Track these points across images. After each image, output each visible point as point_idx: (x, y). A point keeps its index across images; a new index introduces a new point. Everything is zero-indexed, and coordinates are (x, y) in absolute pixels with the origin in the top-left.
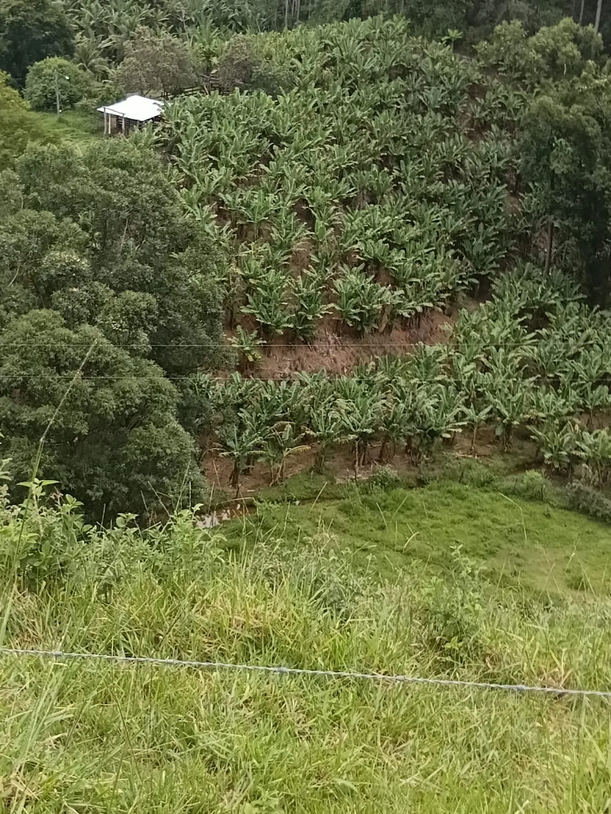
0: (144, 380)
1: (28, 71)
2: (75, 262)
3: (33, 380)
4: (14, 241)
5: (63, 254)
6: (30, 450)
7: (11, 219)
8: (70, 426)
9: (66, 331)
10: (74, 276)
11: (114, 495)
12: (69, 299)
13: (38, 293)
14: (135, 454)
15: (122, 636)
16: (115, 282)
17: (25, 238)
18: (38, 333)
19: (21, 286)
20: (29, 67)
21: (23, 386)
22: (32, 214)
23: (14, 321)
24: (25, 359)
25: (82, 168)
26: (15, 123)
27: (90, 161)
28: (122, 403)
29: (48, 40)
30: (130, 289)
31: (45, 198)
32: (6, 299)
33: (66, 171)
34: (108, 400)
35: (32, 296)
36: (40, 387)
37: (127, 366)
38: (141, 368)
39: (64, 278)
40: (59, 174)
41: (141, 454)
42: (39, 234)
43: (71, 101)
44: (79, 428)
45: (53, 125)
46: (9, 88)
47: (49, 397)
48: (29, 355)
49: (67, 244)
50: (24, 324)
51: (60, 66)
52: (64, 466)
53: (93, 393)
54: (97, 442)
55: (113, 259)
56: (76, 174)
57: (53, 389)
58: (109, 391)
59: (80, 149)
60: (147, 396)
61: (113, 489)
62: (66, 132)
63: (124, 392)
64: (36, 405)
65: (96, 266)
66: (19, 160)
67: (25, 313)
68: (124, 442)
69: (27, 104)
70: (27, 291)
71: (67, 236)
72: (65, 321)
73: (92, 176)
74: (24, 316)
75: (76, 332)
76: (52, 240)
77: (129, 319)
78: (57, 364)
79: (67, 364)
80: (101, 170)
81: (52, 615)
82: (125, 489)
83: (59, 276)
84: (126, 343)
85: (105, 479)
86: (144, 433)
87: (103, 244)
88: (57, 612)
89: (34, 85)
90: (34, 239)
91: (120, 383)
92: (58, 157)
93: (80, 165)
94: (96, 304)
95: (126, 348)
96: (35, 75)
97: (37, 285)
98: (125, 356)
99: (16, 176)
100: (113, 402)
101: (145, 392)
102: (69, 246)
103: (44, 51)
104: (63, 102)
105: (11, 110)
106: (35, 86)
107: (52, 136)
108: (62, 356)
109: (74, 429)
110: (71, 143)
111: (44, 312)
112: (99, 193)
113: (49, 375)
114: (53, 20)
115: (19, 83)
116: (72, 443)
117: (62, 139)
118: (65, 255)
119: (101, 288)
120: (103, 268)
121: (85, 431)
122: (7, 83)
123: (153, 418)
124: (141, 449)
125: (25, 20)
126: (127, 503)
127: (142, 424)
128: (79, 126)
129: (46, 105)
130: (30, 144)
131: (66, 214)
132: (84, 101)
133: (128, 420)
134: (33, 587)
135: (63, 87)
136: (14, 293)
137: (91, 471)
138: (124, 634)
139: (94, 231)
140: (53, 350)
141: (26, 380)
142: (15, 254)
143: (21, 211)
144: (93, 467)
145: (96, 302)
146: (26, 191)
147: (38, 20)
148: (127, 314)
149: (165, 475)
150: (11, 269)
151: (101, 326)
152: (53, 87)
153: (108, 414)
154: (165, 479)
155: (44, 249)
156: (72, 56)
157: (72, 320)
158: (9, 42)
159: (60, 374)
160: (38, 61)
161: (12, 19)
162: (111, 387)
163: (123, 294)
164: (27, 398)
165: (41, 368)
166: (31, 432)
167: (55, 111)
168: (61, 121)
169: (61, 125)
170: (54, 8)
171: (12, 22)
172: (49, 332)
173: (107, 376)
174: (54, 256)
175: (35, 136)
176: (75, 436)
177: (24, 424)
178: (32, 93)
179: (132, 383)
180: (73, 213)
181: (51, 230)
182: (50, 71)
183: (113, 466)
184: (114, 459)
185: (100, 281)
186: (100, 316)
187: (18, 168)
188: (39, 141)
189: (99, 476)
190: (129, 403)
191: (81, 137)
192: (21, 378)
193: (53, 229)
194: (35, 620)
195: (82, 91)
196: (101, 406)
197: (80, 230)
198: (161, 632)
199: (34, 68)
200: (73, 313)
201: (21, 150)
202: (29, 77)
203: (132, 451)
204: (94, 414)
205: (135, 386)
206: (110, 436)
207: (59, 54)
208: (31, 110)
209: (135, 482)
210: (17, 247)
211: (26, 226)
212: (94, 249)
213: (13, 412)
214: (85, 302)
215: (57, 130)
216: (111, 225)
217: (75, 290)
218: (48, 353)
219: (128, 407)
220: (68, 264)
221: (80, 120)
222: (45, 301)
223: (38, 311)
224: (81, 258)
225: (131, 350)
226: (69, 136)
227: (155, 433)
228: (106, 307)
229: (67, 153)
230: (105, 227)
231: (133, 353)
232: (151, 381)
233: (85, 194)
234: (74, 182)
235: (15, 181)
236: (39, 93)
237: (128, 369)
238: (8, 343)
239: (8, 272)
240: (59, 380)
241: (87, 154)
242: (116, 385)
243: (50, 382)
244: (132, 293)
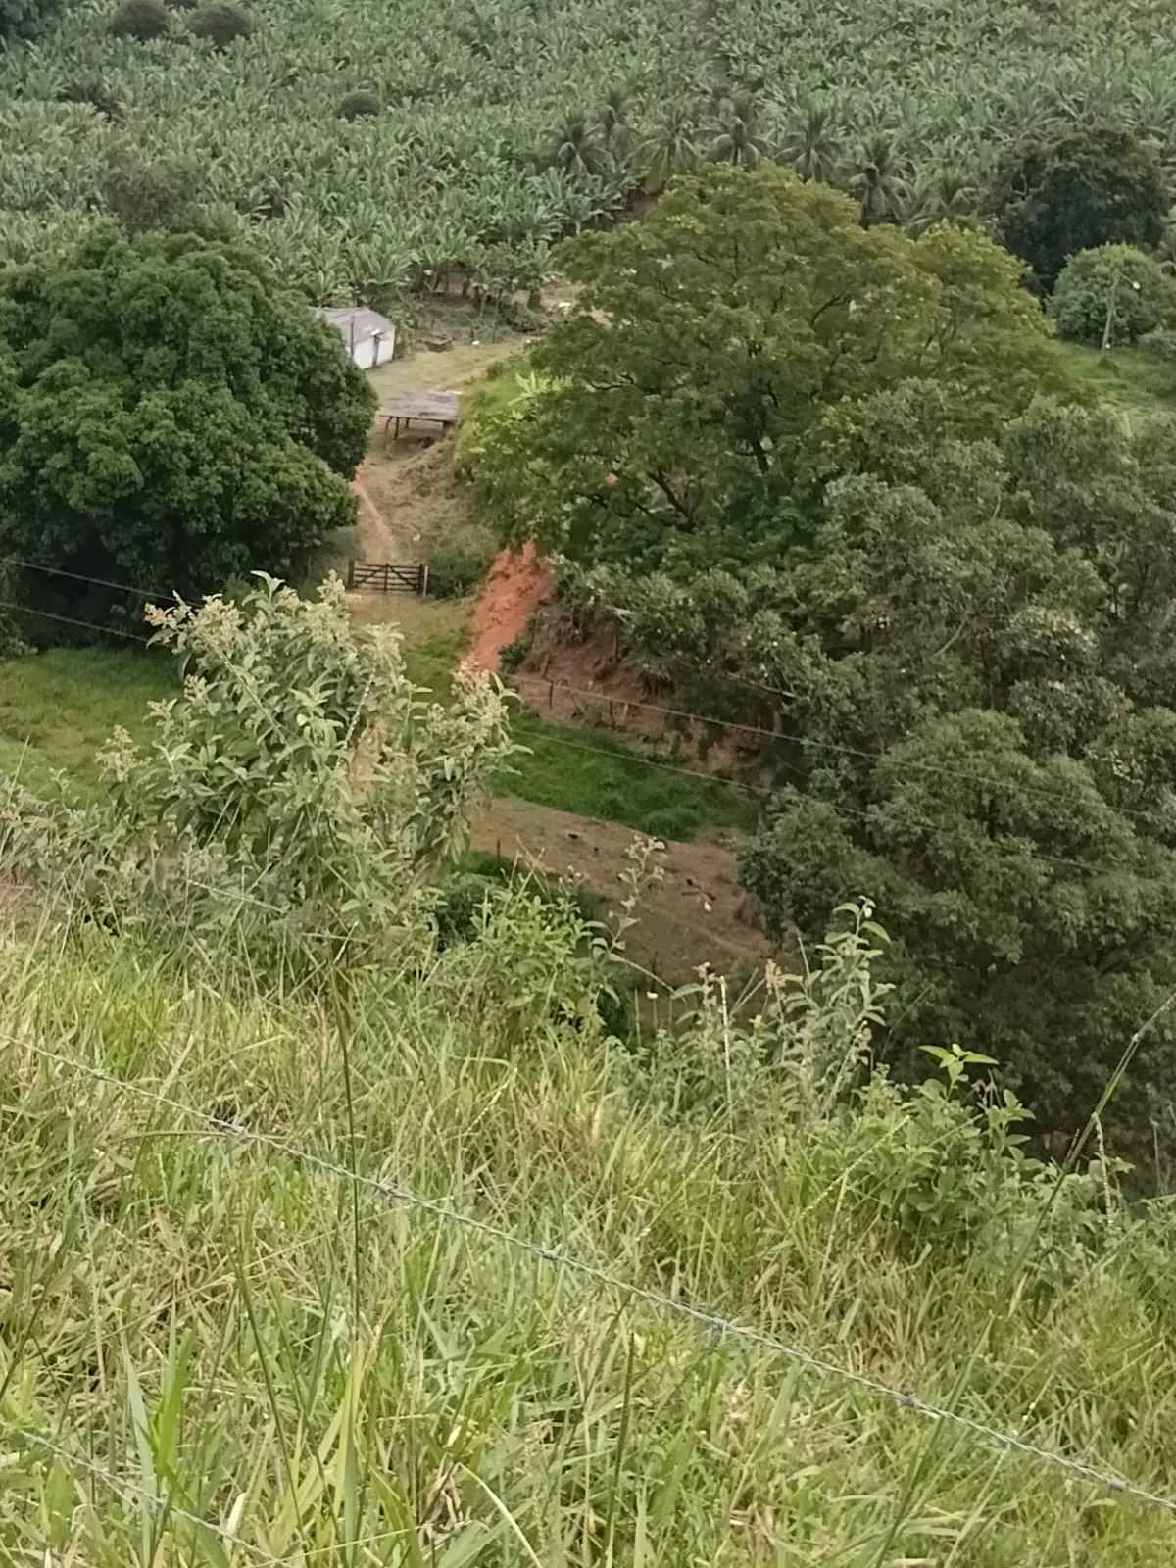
0: (1153, 885)
1: (1064, 264)
2: (1070, 634)
3: (940, 839)
4: (966, 573)
5: (1050, 616)
6: (905, 965)
7: (972, 533)
8: (989, 940)
9: (1024, 760)
10: (1063, 659)
11: (1042, 1090)
12: (1043, 700)
13: (986, 676)
14: (1101, 1023)
15: (1054, 1397)
16: (1139, 685)
17: (989, 573)
18: (971, 753)
19: (959, 660)
20: (1069, 257)
21: (920, 845)
22: (1011, 529)
23: (931, 722)
24: (935, 795)
25: (1126, 460)
26: (1019, 357)
27: (1143, 449)
28: (1098, 918)
29: (1118, 212)
30: (1165, 704)
31: (1042, 505)
32: (926, 677)
33: (1095, 458)
34: (1073, 908)
35: (975, 681)
36: (949, 854)
37: (1125, 849)
38: (1152, 862)
39: (1041, 660)
40: (1080, 465)
41: (1112, 1026)
42: (1015, 569)
43: (1135, 330)
44: (1005, 948)
45: (1090, 371)
46: (1023, 292)
47: (960, 877)
48: (944, 790)
49: (1063, 595)
50: (948, 731)
51: (1128, 263)
52: (959, 1013)
53: (1048, 888)
54: (1034, 981)
55: (1144, 640)
56: (1112, 469)
57: (974, 865)
58: (1079, 890)
59: (1130, 421)
60: (1150, 918)
61: (1043, 1079)
62: (1110, 387)
63: (1106, 900)
64: (934, 885)
65: (1109, 648)
66: (1013, 425)
67: (955, 711)
68: (1083, 994)
69: (1051, 326)
70: (967, 670)
71: (1067, 582)
72: (1023, 740)
73: (1142, 478)
74: (951, 716)
75: (1041, 766)
76: (1038, 584)
77: (1150, 762)
78: (990, 817)
79: (1011, 821)
80: (1161, 469)
81: (930, 1313)
82: (1067, 1087)
83: (1034, 653)
84: (1132, 806)
85: (1032, 1056)
86: (1129, 988)
87: (1132, 609)
88: (940, 1312)
89: (1071, 291)
90: (1004, 577)
91: (1103, 881)
92: (1084, 432)
93: (1123, 452)
94: (1092, 720)
95: (1130, 817)
96: (1076, 273)
97: (989, 662)
98: (1126, 830)
99: (999, 456)
100: (1081, 915)
101: (1148, 909)
102: (1066, 603)
103: (1104, 230)
104: (1117, 330)
105: (1018, 333)
106: (1072, 294)
107: (1082, 390)
108: (1005, 806)
109: (995, 948)
110: (1113, 410)
111: (990, 716)
112: (1146, 511)
113: (971, 835)
114: (1135, 174)
115: (1043, 284)
116: (984, 973)
117: (1101, 399)
118: (1055, 618)
119: (1109, 691)
120: (1121, 656)
121: (1015, 957)
122: (1023, 282)
123: (1152, 961)
124: (1115, 1018)
125: (1083, 169)
126: (1064, 1113)
127: (1127, 969)
128: (1137, 379)
129: (1085, 332)
130: (1039, 400)
131: (1074, 541)
132: (1159, 333)
133: (1102, 954)
134: (904, 1249)
135: (1124, 301)
136: (944, 670)
137: (1009, 1036)
138: (1060, 1393)
139: (1120, 581)
140: (990, 791)
141: (927, 836)
142: (961, 599)
143: (993, 521)
144: (1015, 1028)
145: (1092, 716)
146: (1011, 487)
147: (1106, 172)
148: (1149, 751)
149: (1150, 1079)
150: (948, 625)
151: (1093, 764)
152: (1104, 300)
153: (1066, 934)
154: (1150, 1088)
155: (1018, 599)
156: (1156, 246)
157: (1038, 741)
158: (1043, 206)
159: (992, 837)
160: (1089, 247)
161: (1058, 163)
162: (1085, 885)
163: (1149, 711)
164: (920, 868)
165: (959, 818)
166: (915, 932)
167: (1099, 345)
168: (1105, 364)
169: (1102, 372)
170: (1142, 153)
171: (1057, 171)
172: (990, 753)
173: (1081, 861)
174: (1034, 616)
175: (1050, 387)
176: (993, 960)
177: (905, 916)
178: (1063, 305)
179: (1128, 885)
180: (1087, 540)
181: (1039, 565)
182: (1106, 269)
183: (1053, 1036)
184: (1057, 1024)
185: (1111, 678)
186: (1095, 744)
187: (1005, 440)
188: (1054, 396)
189: (1022, 1048)
190: (1111, 923)
191: (1136, 401)
192: (919, 830)
193: (1043, 565)
195: (1157, 313)
196: (1056, 915)
197: (1094, 574)
198: (1133, 1411)
199: (1078, 259)
200: (1044, 727)
201: (1019, 409)
202: (1064, 274)
203: (1095, 1016)
204: (1042, 930)
205: (1131, 893)
206: (1060, 977)
207: (1130, 239)
208: (1055, 336)
209: (1088, 1077)
210: (969, 586)
211: (994, 550)
212: (1113, 616)
213: (889, 889)
214: (1072, 712)
215: (1094, 382)
216: (1156, 575)
217: (1058, 685)
218: (979, 795)
219: (1108, 930)
220: (1056, 635)
221: (1141, 367)
222: (997, 697)
223: (979, 711)
224: (1084, 628)
225: (1141, 822)
226: (1113, 395)
227: (1151, 992)
228: (1111, 729)
229: (1105, 427)
230: (1143, 578)
231: (1143, 829)
232: (1165, 891)
233: (1120, 508)
234: (1103, 483)
235: (994, 464)
236: (1076, 307)
237: (1124, 856)
238: (910, 760)
239: (942, 629)
240: (989, 848)
241: (1141, 434)
242: (1096, 883)
243: (969, 849)
244: (1168, 712)
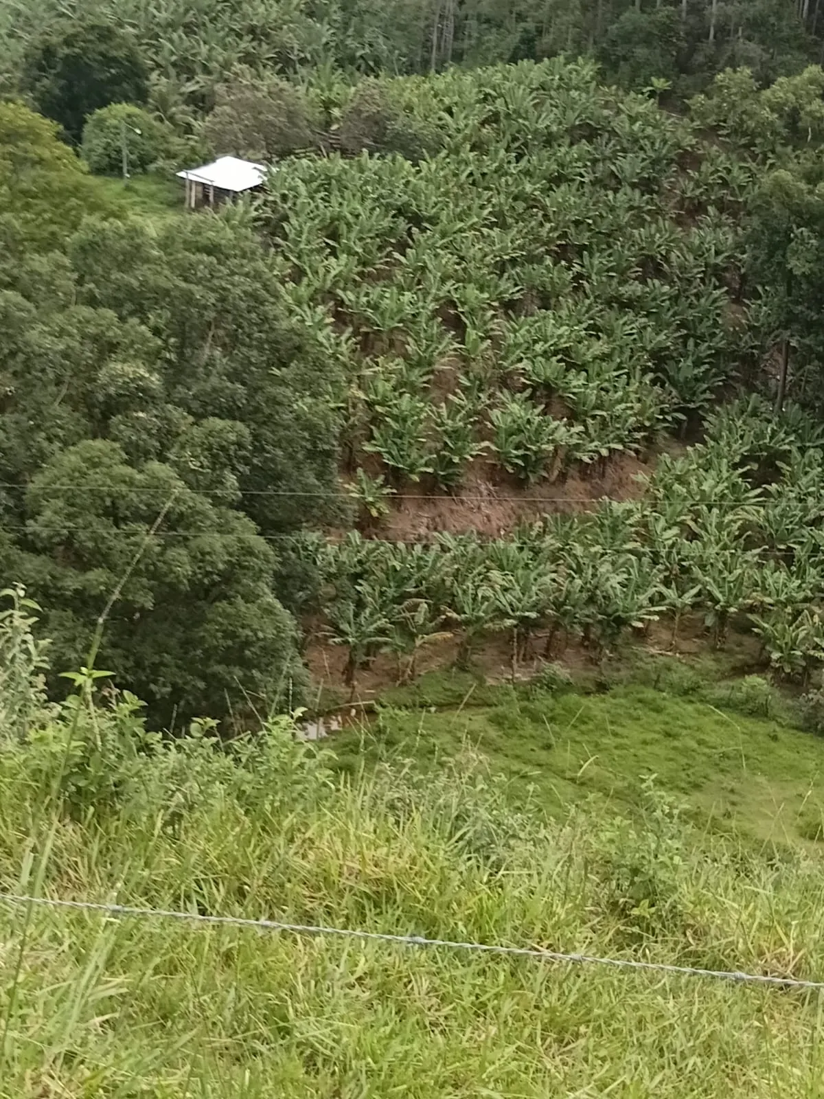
0: (230, 539)
1: (85, 122)
2: (142, 378)
3: (82, 535)
4: (61, 347)
5: (126, 367)
6: (74, 628)
7: (59, 318)
8: (130, 597)
9: (128, 470)
10: (140, 396)
11: (186, 691)
12: (133, 427)
13: (91, 417)
14: (215, 637)
15: (194, 885)
16: (195, 405)
17: (76, 345)
18: (91, 472)
19: (70, 408)
20: (88, 116)
21: (69, 542)
22: (86, 311)
23: (58, 455)
24: (72, 505)
25: (155, 253)
26: (67, 190)
27: (165, 244)
28: (200, 568)
29: (115, 81)
30: (214, 415)
31: (104, 291)
32: (48, 424)
33: (133, 256)
34: (182, 565)
35: (84, 421)
36: (90, 544)
37: (207, 517)
38: (227, 522)
39: (127, 399)
40: (125, 260)
41: (223, 637)
42: (95, 339)
43: (142, 163)
44: (142, 600)
45: (119, 194)
46: (60, 144)
47: (101, 558)
48: (78, 501)
49: (132, 352)
50: (71, 459)
51: (129, 116)
52: (120, 651)
53: (162, 554)
54: (166, 619)
55: (194, 375)
56: (147, 260)
57: (110, 548)
58: (184, 552)
59: (153, 226)
60: (234, 560)
61: (185, 684)
62: (134, 204)
63: (203, 554)
64: (85, 567)
65: (170, 383)
66: (72, 239)
67: (74, 444)
68: (200, 620)
69: (84, 165)
70: (76, 415)
71: (133, 342)
72: (126, 457)
73: (168, 263)
74: (72, 448)
75: (141, 472)
76: (113, 347)
77: (213, 456)
78: (114, 514)
79: (128, 513)
80: (180, 256)
81: (101, 852)
82: (201, 685)
83: (121, 395)
84: (208, 487)
85: (175, 670)
86: (230, 610)
87: (181, 355)
88: (108, 849)
89: (94, 140)
90: (89, 345)
91: (198, 541)
92: (122, 237)
93: (153, 248)
94: (168, 435)
95: (207, 495)
96: (95, 126)
97: (91, 406)
98: (205, 504)
99: (67, 261)
100: (188, 568)
101: (230, 555)
102: (135, 356)
103: (108, 95)
104: (132, 164)
105: (63, 174)
106: (95, 141)
107: (115, 208)
108: (121, 503)
109: (134, 602)
110: (139, 219)
111: (99, 443)
112: (176, 286)
113: (103, 528)
114: (121, 54)
115: (74, 136)
116: (131, 620)
117: (130, 213)
118: (129, 368)
119: (176, 413)
120: (179, 387)
121: (149, 605)
122: (59, 137)
123: (240, 588)
124: (224, 632)
125: (85, 53)
126: (204, 703)
127: (226, 597)
128: (152, 196)
129: (109, 167)
130: (87, 219)
131: (132, 314)
132: (160, 163)
133: (207, 591)
134: (76, 815)
135: (132, 143)
136: (60, 418)
137: (156, 659)
138: (197, 882)
139: (169, 336)
140: (110, 495)
141: (72, 534)
142: (62, 365)
143: (72, 308)
144: (159, 653)
145: (169, 432)
146: (80, 282)
147: (101, 54)
148: (210, 449)
149: (255, 667)
150: (57, 385)
151: (175, 464)
152: (118, 144)
153: (181, 582)
154: (255, 673)
155: (101, 359)
156: (146, 102)
157: (135, 455)
158: (62, 82)
159: (118, 528)
160: (100, 107)
161: (66, 51)
162: (186, 547)
163: (204, 422)
164: (73, 558)
165: (91, 518)
166: (78, 603)
167: (121, 175)
168: (128, 189)
169: (129, 194)
170: (123, 38)
171: (67, 56)
172: (105, 470)
173: (181, 531)
174: (115, 369)
175: (93, 208)
176: (135, 610)
177: (68, 593)
178: (91, 150)
179: (214, 541)
180: (140, 312)
181: (111, 334)
182: (115, 122)
183: (186, 653)
184: (187, 644)
185: (175, 404)
186: (174, 450)
187: (69, 250)
188: (98, 215)
189: (166, 666)
190: (209, 569)
191: (155, 211)
192: (65, 532)
193: (114, 333)
194: (78, 860)
195: (156, 149)
196: (172, 571)
197: (149, 335)
198: (246, 880)
199: (95, 117)
200: (138, 445)
201: (75, 227)
202: (87, 129)
203: (211, 633)
204: (163, 582)
205: (218, 546)
206: (182, 612)
207: (128, 99)
208: (90, 173)
209: (214, 675)
210: (66, 356)
211: (77, 328)
212: (169, 361)
213: (53, 577)
214: (154, 431)
215: (123, 202)
216: (191, 327)
217: (141, 414)
218: (102, 499)
219: (208, 574)
220: (133, 380)
221: (154, 187)
222: (101, 430)
223: (90, 442)
224: (150, 372)
225: (215, 497)
226: (138, 209)
227: (243, 609)
228: (182, 438)
229: (135, 232)
230: (183, 332)
231: (217, 501)
232: (240, 540)
233: (158, 287)
234: (143, 271)
235: (64, 267)
236: (100, 151)
237: (208, 523)
238: (49, 484)
239: (52, 389)
240: (116, 535)
241: (162, 233)
242: (192, 544)
243: (104, 538)
244: (217, 420)
